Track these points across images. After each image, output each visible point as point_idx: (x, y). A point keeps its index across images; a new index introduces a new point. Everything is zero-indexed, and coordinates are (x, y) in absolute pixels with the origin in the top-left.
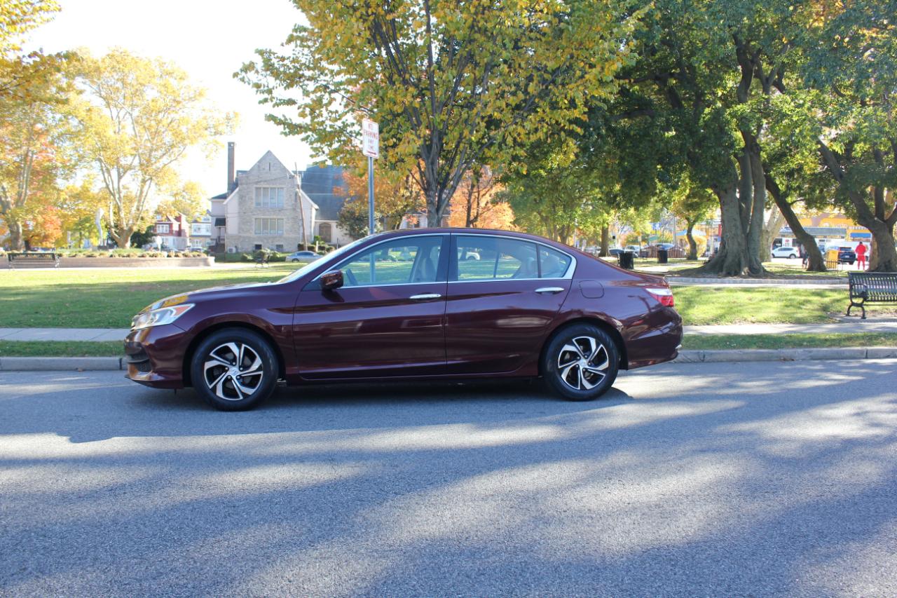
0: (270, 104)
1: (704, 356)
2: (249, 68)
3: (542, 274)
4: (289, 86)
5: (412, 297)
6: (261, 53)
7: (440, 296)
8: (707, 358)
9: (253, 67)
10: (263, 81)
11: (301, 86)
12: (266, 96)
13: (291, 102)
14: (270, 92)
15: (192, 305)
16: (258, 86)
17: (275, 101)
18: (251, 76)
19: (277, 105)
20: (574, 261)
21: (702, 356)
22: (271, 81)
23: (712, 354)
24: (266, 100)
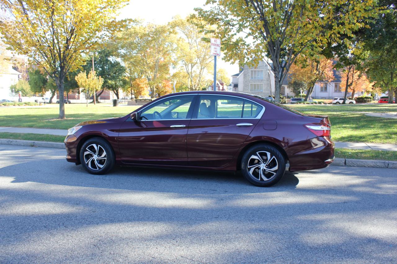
0: (203, 33)
1: (388, 165)
2: (193, 16)
3: (243, 116)
4: (212, 24)
5: (171, 126)
6: (196, 10)
7: (185, 126)
8: (390, 166)
9: (195, 17)
10: (199, 23)
11: (218, 23)
12: (201, 29)
13: (213, 31)
14: (203, 27)
15: (81, 127)
16: (197, 25)
17: (205, 31)
18: (195, 21)
19: (206, 33)
20: (264, 109)
21: (386, 165)
22: (203, 23)
23: (394, 164)
24: (201, 31)
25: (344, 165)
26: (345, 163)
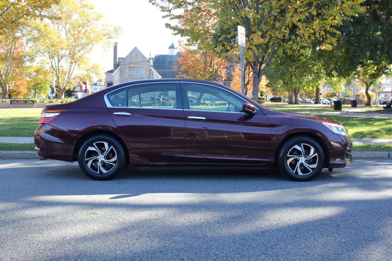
0: (169, 18)
10: (166, 6)
12: (167, 13)
14: (170, 11)
17: (172, 16)
19: (172, 18)
24: (167, 16)
25: (388, 158)
26: (389, 156)
